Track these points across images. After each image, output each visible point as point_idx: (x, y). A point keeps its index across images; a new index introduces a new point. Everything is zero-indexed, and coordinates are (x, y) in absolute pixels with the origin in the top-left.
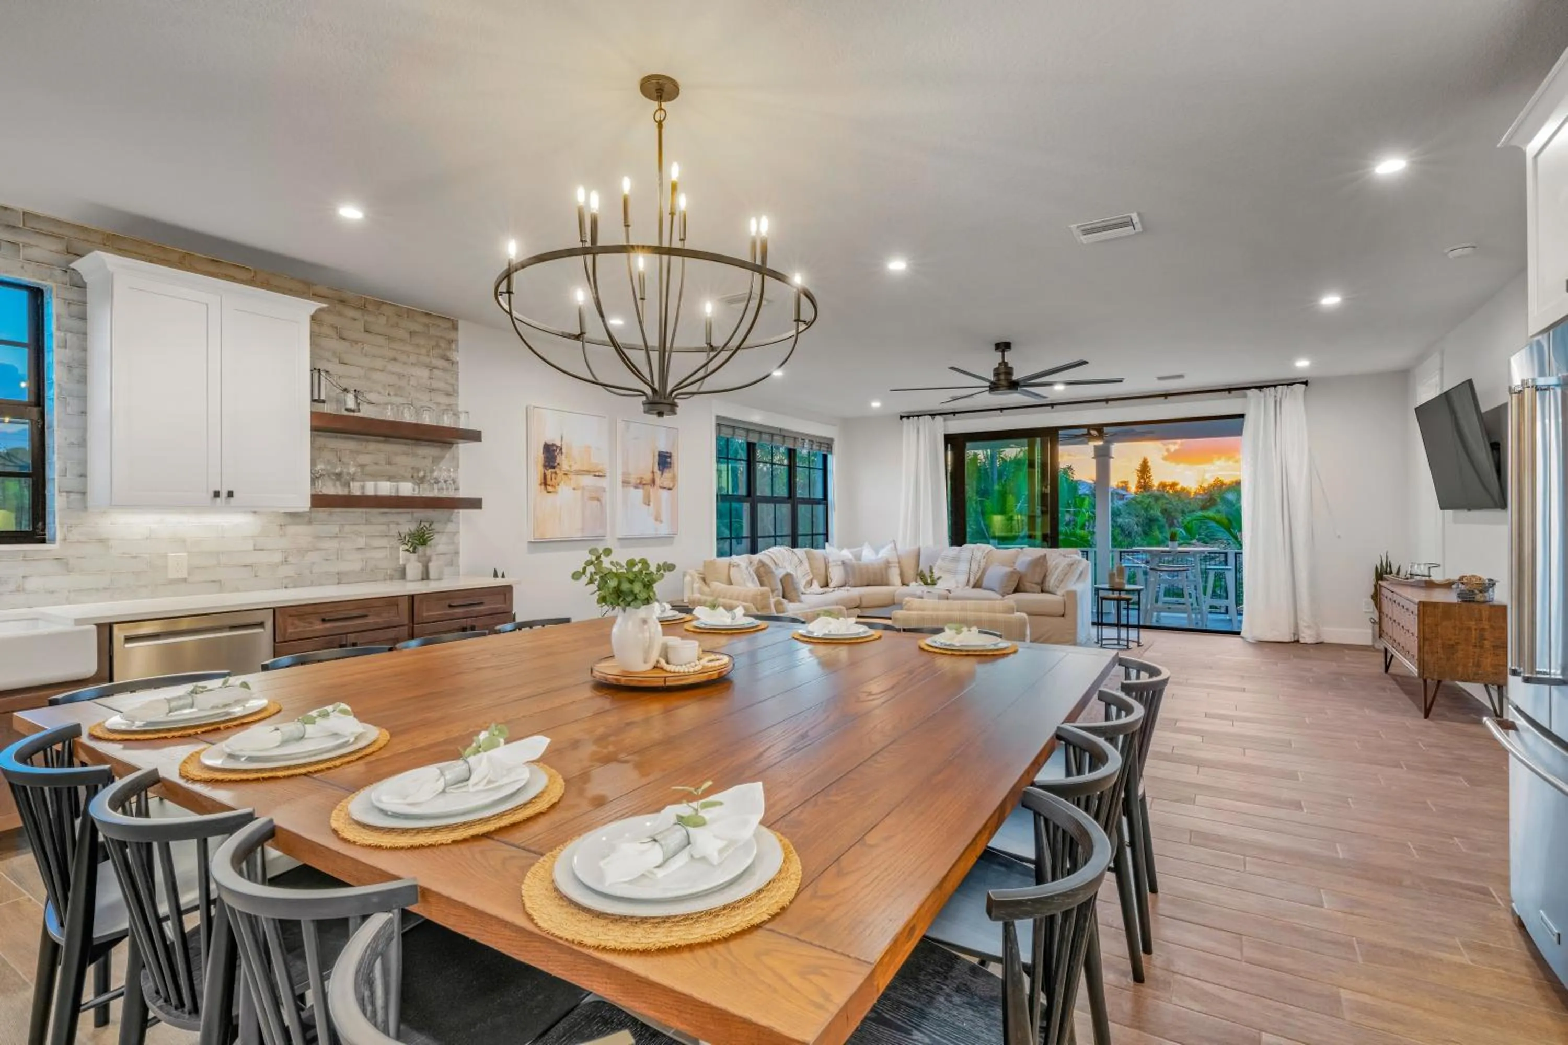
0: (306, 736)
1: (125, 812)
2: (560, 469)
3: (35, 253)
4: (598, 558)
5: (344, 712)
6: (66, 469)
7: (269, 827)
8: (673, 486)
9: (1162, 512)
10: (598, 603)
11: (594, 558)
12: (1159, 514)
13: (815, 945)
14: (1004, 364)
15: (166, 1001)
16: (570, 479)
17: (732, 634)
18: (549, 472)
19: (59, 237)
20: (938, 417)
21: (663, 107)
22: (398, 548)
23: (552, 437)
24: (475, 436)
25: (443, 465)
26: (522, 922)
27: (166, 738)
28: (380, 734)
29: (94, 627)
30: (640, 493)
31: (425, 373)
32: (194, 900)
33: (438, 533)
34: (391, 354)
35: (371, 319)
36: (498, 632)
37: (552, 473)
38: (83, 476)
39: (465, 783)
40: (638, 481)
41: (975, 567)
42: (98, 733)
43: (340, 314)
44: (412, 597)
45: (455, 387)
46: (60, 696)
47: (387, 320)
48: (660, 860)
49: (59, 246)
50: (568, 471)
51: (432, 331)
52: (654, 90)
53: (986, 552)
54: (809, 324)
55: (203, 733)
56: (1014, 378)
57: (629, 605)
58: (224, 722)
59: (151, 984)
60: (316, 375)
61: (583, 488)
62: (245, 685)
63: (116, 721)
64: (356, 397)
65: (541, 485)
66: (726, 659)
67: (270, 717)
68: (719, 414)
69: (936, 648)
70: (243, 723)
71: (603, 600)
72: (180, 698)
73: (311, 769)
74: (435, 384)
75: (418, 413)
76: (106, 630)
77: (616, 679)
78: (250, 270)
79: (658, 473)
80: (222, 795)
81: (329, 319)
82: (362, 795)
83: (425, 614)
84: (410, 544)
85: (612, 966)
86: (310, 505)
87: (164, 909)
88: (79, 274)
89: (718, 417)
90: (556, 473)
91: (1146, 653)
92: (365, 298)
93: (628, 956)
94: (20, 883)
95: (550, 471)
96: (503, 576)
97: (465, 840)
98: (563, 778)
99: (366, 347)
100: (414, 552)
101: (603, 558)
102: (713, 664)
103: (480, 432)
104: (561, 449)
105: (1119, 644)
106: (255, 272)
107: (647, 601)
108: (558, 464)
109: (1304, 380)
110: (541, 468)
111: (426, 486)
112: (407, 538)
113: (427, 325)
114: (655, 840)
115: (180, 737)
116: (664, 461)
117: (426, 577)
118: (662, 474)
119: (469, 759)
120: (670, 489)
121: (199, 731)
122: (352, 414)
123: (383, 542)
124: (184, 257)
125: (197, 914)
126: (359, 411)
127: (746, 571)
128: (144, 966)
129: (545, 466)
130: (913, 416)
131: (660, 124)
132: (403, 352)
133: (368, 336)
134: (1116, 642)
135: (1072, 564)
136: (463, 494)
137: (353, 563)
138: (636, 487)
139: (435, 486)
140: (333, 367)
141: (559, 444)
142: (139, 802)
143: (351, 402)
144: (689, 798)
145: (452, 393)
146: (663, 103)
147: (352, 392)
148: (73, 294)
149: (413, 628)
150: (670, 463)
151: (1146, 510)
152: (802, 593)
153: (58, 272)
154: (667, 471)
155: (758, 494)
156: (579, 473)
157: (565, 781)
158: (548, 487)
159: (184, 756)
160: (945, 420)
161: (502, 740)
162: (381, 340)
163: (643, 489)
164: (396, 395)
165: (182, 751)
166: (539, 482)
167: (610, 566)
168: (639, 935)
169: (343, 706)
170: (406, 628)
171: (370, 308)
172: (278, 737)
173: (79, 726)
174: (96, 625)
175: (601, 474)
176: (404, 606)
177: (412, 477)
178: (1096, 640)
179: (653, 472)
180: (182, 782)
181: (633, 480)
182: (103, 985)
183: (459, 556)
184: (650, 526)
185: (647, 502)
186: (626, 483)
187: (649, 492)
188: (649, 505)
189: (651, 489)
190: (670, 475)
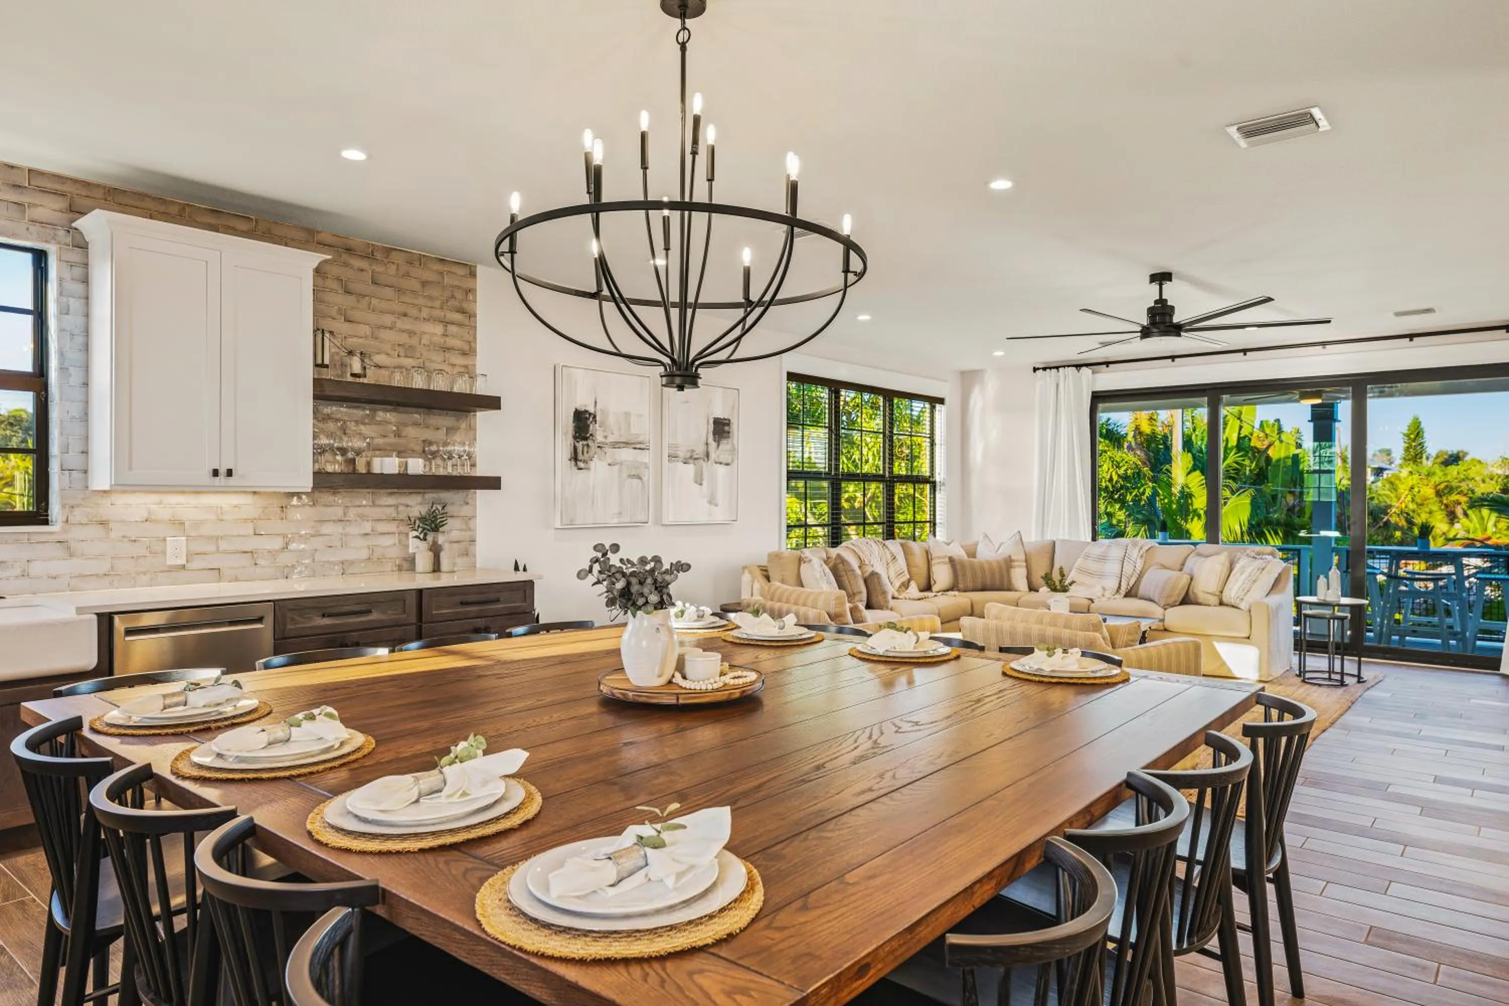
0: (292, 739)
1: (121, 804)
2: (594, 441)
3: (41, 213)
4: (605, 555)
5: (330, 715)
6: (68, 445)
7: (250, 824)
8: (732, 461)
10: (607, 606)
11: (599, 555)
13: (753, 971)
14: (1161, 301)
15: (155, 994)
16: (606, 453)
17: (778, 647)
18: (580, 445)
19: (63, 195)
20: (1084, 370)
21: (687, 26)
22: (407, 534)
23: (584, 402)
24: (493, 403)
25: (457, 437)
26: (470, 927)
27: (159, 735)
28: (367, 741)
29: (95, 617)
30: (691, 468)
31: (439, 329)
32: (183, 903)
33: (452, 517)
34: (401, 308)
35: (379, 269)
36: (510, 635)
37: (584, 445)
38: (85, 452)
39: (439, 794)
40: (688, 455)
41: (1128, 569)
42: (98, 726)
43: (346, 265)
44: (420, 592)
45: (473, 345)
46: (63, 688)
47: (397, 269)
48: (613, 879)
49: (61, 204)
50: (603, 443)
51: (447, 280)
52: (676, 7)
54: (861, 275)
55: (195, 731)
56: (1175, 320)
57: (639, 608)
58: (216, 721)
59: (143, 978)
60: (320, 336)
61: (621, 464)
62: (237, 684)
63: (115, 715)
64: (363, 361)
65: (570, 460)
66: (753, 676)
67: (259, 718)
68: (791, 370)
69: (1023, 673)
70: (233, 722)
71: (611, 602)
72: (174, 695)
73: (294, 772)
74: (450, 342)
75: (429, 378)
76: (106, 621)
77: (623, 694)
78: (252, 220)
79: (713, 445)
80: (209, 793)
81: (335, 270)
82: (339, 799)
83: (434, 612)
84: (420, 530)
85: (546, 971)
86: (312, 485)
87: (156, 909)
88: (81, 233)
89: (789, 376)
90: (588, 445)
91: (1368, 693)
92: (373, 245)
93: (564, 964)
94: (24, 883)
95: (581, 442)
96: (525, 570)
97: (432, 850)
98: (542, 796)
99: (374, 301)
100: (425, 539)
101: (610, 555)
102: (737, 681)
103: (499, 398)
104: (595, 417)
105: (1330, 679)
106: (256, 221)
107: (661, 605)
108: (591, 435)
110: (570, 440)
111: (439, 461)
112: (418, 522)
113: (441, 273)
114: (610, 858)
115: (173, 734)
116: (721, 428)
117: (436, 568)
118: (718, 445)
119: (444, 770)
120: (727, 464)
121: (191, 729)
122: (358, 380)
123: (392, 527)
124: (184, 208)
125: (185, 916)
126: (365, 376)
127: (819, 569)
128: (137, 961)
129: (575, 438)
130: (1050, 368)
131: (683, 47)
132: (414, 305)
133: (374, 288)
134: (1326, 676)
136: (481, 471)
137: (357, 551)
138: (685, 461)
139: (450, 463)
140: (339, 326)
141: (592, 410)
142: (134, 793)
143: (357, 367)
144: (654, 819)
145: (469, 352)
146: (687, 20)
147: (359, 355)
148: (75, 256)
149: (421, 626)
150: (729, 432)
152: (894, 598)
153: (61, 233)
154: (724, 442)
156: (615, 445)
157: (543, 799)
158: (578, 462)
159: (177, 753)
160: (1093, 373)
161: (480, 752)
162: (389, 292)
163: (695, 464)
164: (406, 356)
165: (175, 748)
166: (569, 457)
167: (618, 564)
168: (579, 947)
169: (330, 709)
170: (414, 627)
171: (378, 255)
172: (264, 738)
173: (79, 719)
174: (97, 614)
175: (642, 446)
176: (412, 602)
177: (424, 451)
178: (1297, 672)
179: (707, 444)
180: (172, 778)
181: (682, 454)
182: (101, 979)
183: (475, 545)
184: (700, 512)
185: (699, 480)
186: (673, 457)
187: (702, 468)
188: (701, 484)
189: (704, 464)
190: (728, 447)
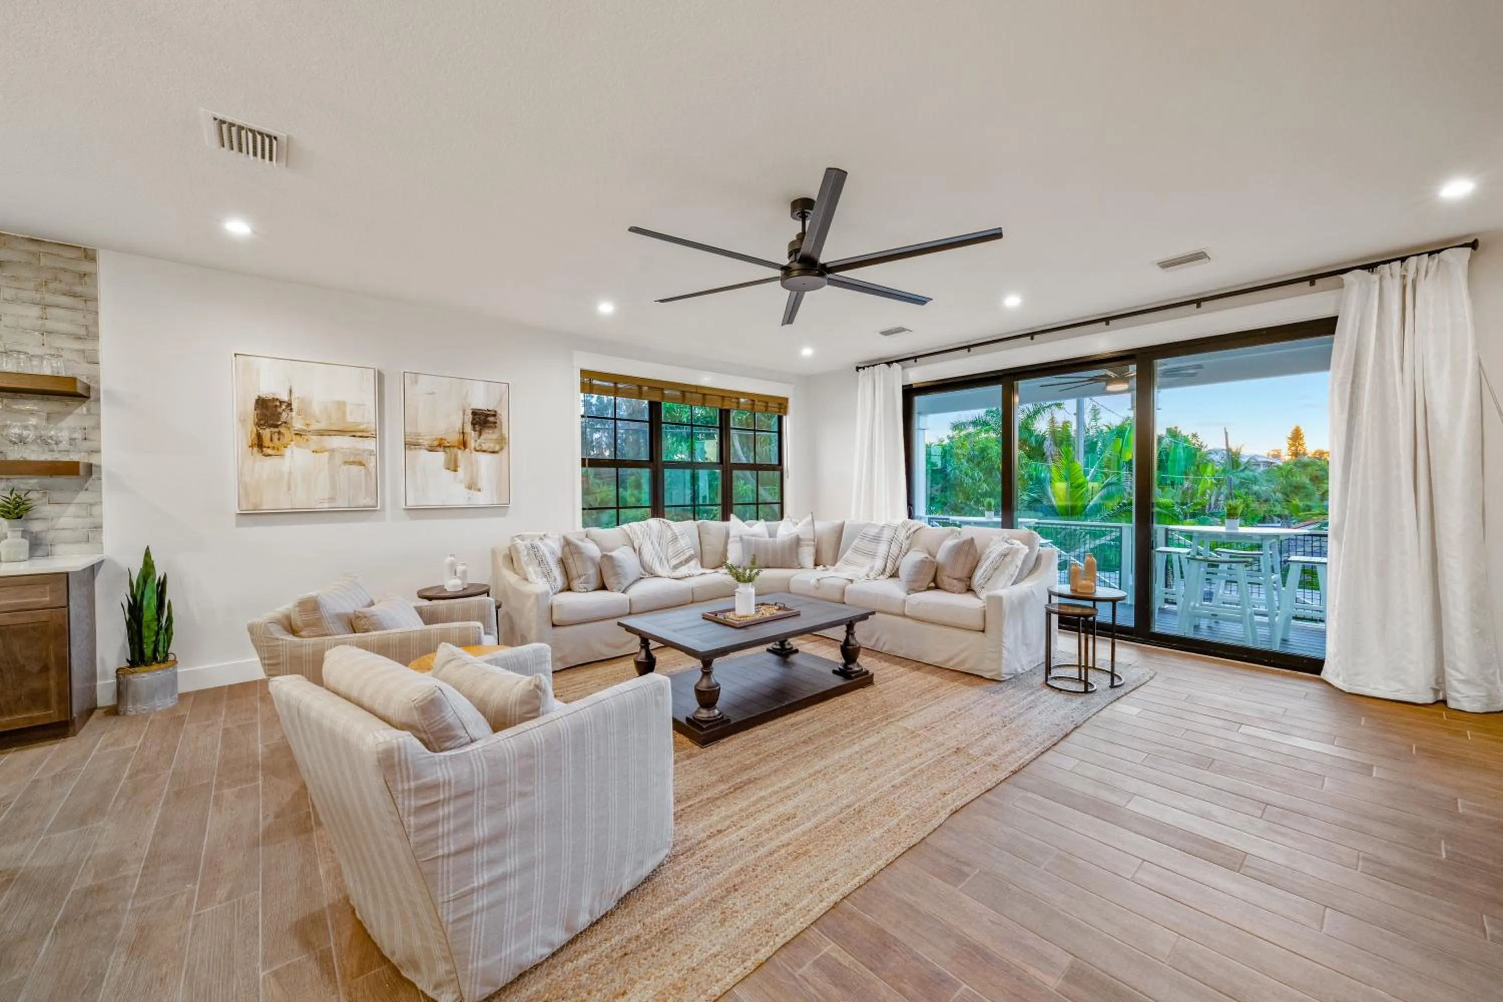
2: (288, 428)
8: (501, 449)
9: (1311, 480)
12: (1307, 481)
16: (307, 440)
18: (266, 433)
20: (895, 366)
23: (272, 390)
25: (71, 422)
30: (440, 457)
31: (35, 311)
37: (272, 434)
40: (436, 443)
45: (93, 330)
50: (303, 431)
51: (43, 261)
53: (912, 530)
61: (332, 451)
65: (251, 445)
68: (586, 368)
74: (50, 325)
79: (472, 434)
89: (583, 372)
90: (280, 433)
91: (1113, 706)
95: (268, 430)
104: (289, 405)
108: (285, 422)
109: (1470, 241)
110: (250, 427)
113: (32, 254)
116: (484, 420)
118: (480, 435)
120: (494, 452)
129: (258, 424)
130: (869, 366)
135: (1006, 555)
138: (431, 449)
141: (285, 397)
145: (87, 336)
150: (495, 423)
151: (1286, 477)
154: (488, 431)
155: (664, 459)
156: (324, 433)
158: (264, 449)
160: (903, 368)
163: (445, 451)
175: (365, 434)
179: (463, 433)
181: (425, 441)
183: (102, 532)
184: (458, 495)
185: (452, 467)
186: (411, 444)
187: (456, 455)
188: (455, 471)
189: (460, 452)
190: (495, 436)
